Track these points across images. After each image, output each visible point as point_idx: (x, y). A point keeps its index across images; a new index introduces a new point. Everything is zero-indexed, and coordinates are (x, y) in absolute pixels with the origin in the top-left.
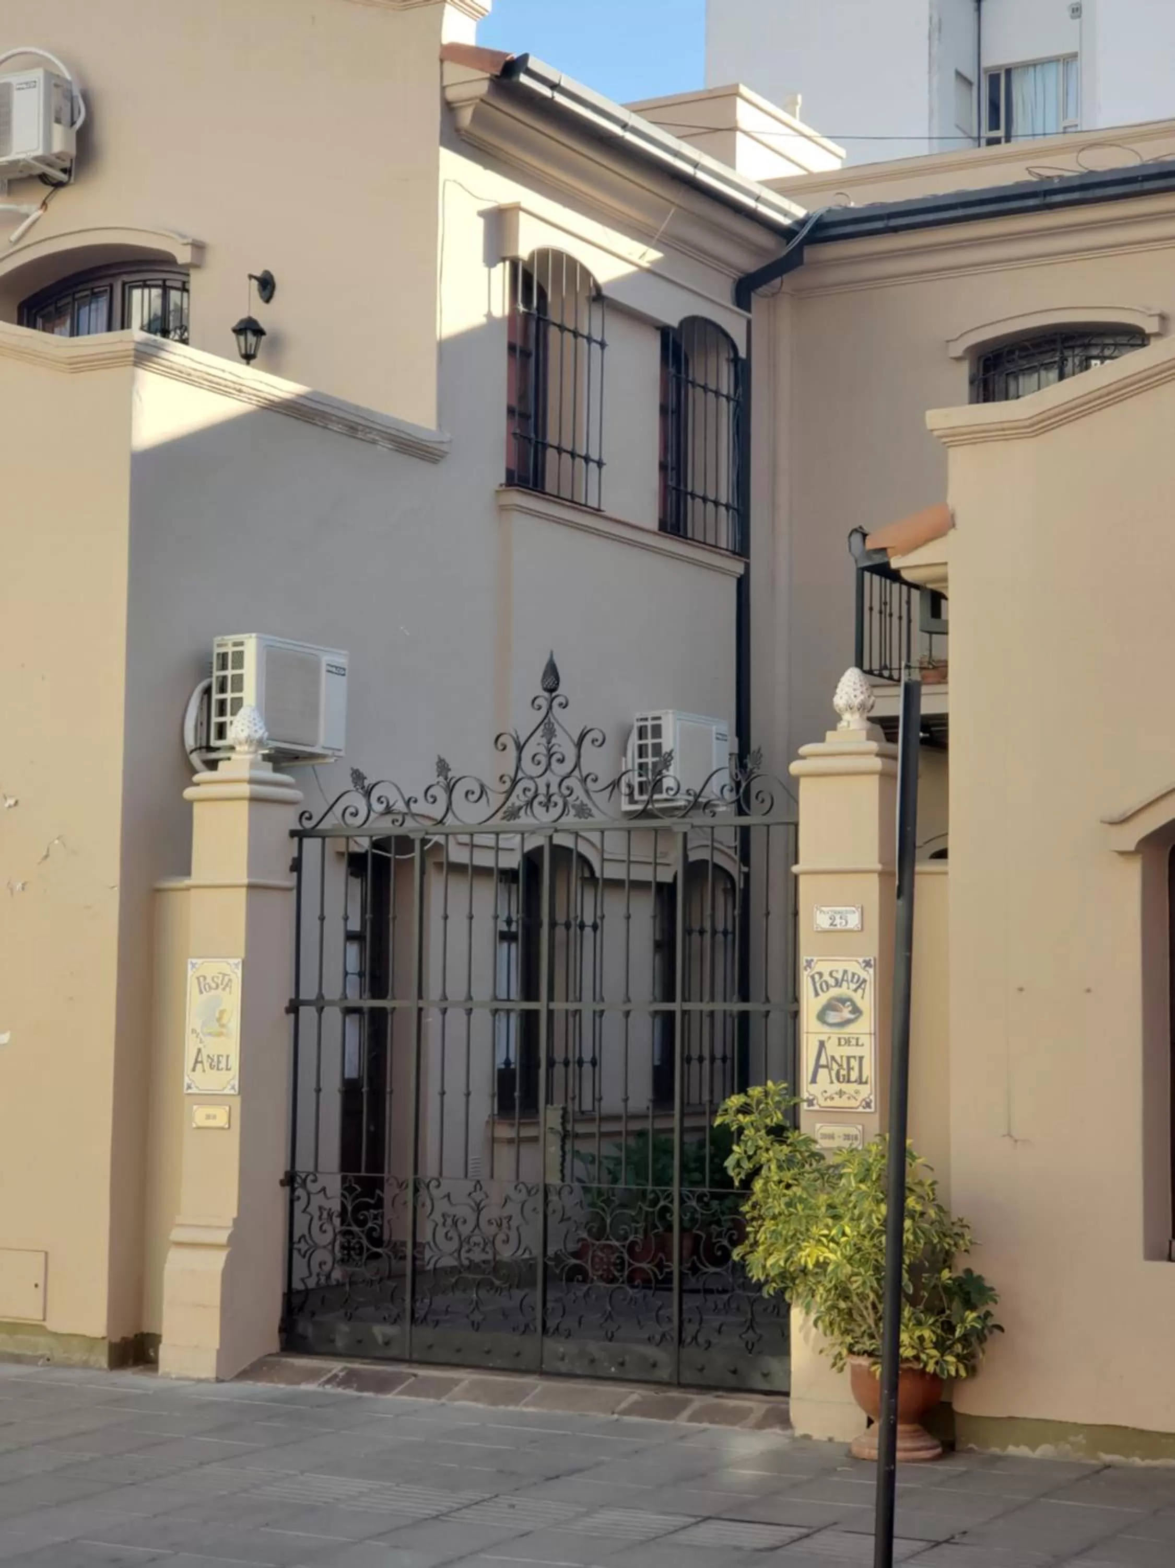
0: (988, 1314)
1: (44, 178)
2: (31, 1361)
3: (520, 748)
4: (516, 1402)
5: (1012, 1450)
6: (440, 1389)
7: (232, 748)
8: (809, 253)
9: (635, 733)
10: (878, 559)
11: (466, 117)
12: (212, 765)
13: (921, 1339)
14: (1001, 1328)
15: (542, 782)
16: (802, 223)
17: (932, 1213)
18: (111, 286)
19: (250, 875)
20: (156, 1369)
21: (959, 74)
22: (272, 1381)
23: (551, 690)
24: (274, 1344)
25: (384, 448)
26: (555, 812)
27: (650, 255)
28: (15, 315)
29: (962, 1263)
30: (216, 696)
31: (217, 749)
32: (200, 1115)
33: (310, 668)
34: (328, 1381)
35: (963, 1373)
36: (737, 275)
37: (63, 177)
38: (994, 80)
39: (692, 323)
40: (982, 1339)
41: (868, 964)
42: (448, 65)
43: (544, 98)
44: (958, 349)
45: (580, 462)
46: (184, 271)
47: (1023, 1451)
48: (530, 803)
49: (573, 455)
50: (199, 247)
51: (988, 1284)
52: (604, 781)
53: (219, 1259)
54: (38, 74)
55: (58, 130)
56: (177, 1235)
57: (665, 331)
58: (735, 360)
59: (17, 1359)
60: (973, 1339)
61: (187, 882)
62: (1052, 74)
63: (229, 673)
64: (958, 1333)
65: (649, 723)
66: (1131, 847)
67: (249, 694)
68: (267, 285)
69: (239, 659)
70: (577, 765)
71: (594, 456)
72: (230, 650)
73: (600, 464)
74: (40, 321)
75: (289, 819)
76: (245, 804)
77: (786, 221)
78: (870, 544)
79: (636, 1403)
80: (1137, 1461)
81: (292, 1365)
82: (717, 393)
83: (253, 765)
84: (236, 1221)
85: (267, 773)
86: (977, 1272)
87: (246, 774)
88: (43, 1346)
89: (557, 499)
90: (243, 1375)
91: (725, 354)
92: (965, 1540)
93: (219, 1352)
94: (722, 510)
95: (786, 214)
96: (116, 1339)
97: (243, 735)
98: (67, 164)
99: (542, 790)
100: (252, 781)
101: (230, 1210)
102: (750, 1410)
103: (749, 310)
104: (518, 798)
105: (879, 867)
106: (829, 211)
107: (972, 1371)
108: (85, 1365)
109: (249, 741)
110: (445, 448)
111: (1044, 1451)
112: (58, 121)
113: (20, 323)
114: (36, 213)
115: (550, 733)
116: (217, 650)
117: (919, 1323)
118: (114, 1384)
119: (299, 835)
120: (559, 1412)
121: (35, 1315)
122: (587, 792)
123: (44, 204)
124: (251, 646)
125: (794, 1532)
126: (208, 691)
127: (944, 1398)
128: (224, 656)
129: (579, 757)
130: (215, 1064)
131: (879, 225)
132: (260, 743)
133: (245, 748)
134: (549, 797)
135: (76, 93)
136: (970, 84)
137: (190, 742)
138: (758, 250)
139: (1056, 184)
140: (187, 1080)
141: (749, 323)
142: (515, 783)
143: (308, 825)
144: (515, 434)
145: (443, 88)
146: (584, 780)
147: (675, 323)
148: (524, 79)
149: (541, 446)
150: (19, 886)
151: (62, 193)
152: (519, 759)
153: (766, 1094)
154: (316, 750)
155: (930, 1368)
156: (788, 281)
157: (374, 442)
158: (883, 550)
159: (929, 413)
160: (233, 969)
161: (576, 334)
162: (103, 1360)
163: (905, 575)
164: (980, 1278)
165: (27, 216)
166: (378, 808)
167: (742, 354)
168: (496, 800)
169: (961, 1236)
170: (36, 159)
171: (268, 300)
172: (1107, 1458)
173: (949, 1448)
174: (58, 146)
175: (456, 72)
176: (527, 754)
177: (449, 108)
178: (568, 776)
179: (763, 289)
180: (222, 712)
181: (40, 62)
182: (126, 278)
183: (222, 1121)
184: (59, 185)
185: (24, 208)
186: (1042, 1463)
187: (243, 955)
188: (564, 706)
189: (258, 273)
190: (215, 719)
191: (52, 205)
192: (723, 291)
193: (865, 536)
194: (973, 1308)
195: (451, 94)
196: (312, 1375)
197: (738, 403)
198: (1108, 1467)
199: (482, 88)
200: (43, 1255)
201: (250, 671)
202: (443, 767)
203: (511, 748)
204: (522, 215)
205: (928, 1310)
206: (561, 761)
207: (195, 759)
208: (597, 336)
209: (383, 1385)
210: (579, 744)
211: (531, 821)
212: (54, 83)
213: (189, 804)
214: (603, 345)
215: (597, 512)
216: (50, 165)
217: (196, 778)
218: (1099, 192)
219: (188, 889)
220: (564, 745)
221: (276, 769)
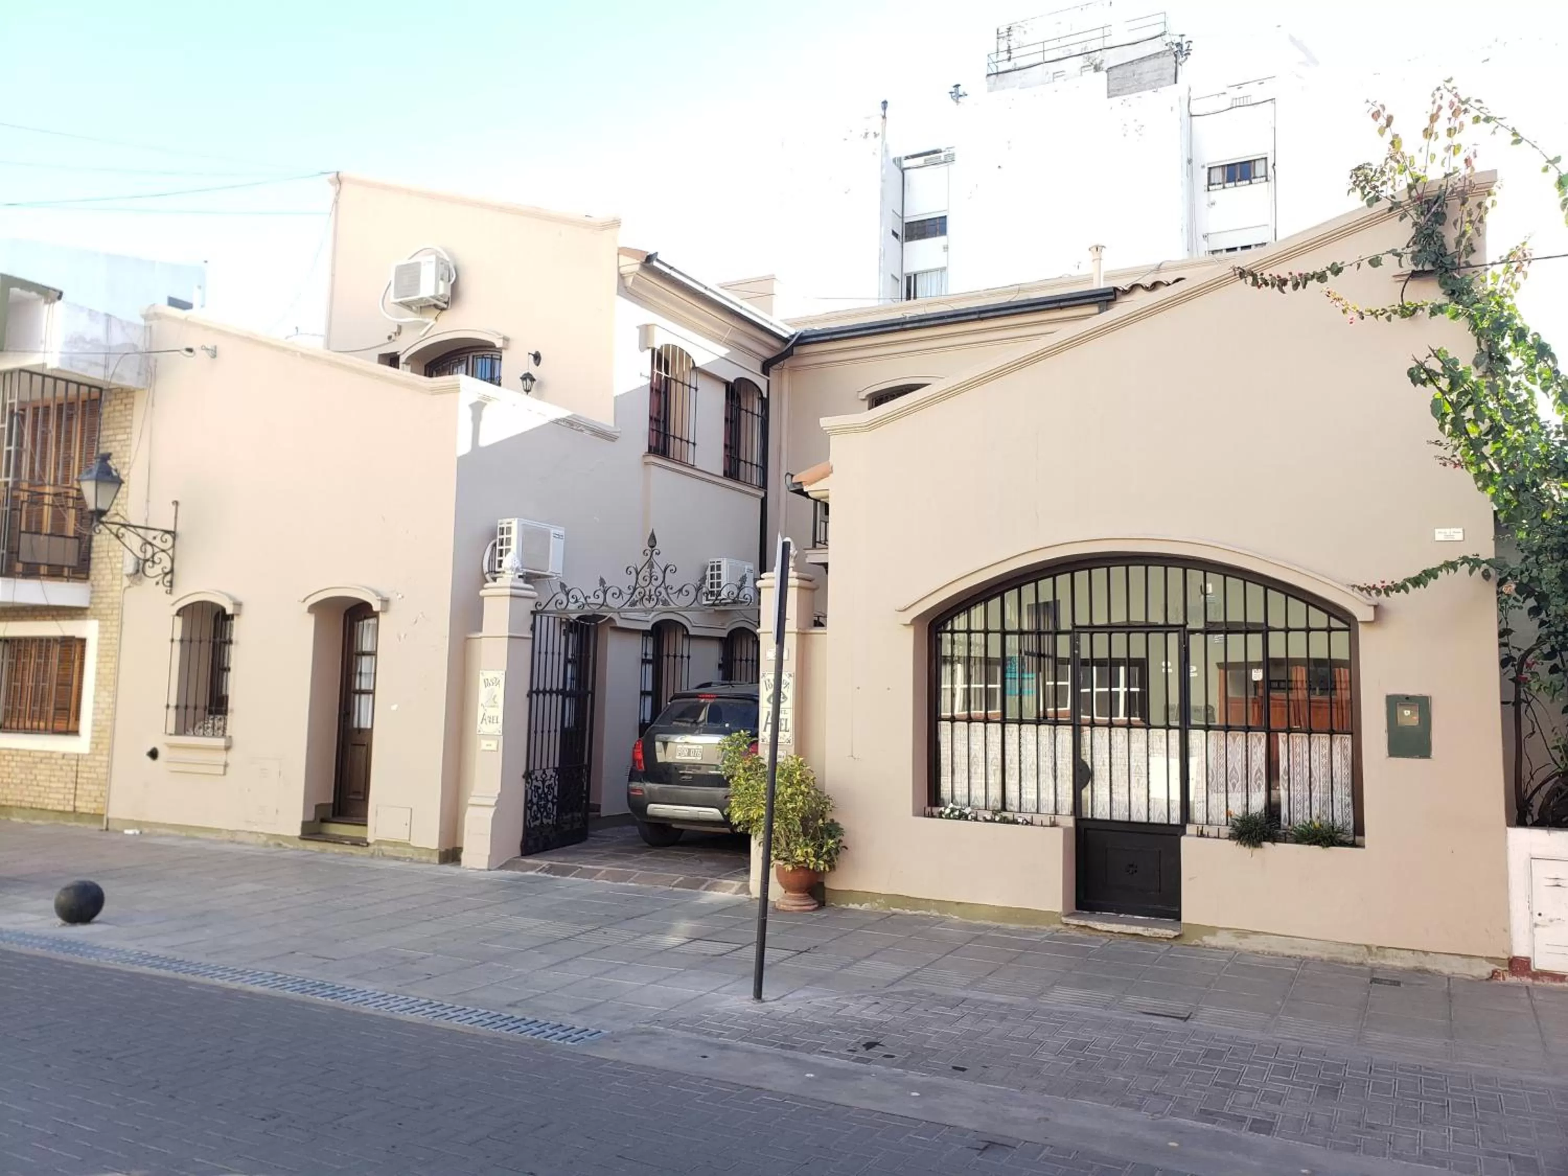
0: (840, 841)
1: (436, 306)
2: (404, 860)
3: (638, 574)
4: (625, 881)
5: (851, 906)
6: (592, 874)
7: (504, 572)
8: (796, 350)
9: (709, 569)
10: (798, 487)
11: (629, 281)
12: (495, 579)
13: (807, 852)
14: (846, 848)
15: (647, 589)
16: (793, 336)
17: (812, 792)
18: (468, 358)
19: (509, 631)
20: (460, 864)
21: (893, 276)
22: (514, 870)
23: (652, 547)
24: (518, 852)
25: (587, 433)
26: (653, 603)
27: (723, 351)
28: (423, 371)
29: (829, 816)
30: (498, 548)
31: (499, 572)
32: (484, 744)
33: (546, 535)
34: (540, 871)
35: (827, 869)
36: (763, 360)
37: (445, 306)
38: (909, 279)
39: (740, 381)
40: (837, 852)
41: (790, 675)
42: (621, 257)
43: (666, 274)
44: (863, 395)
45: (684, 443)
46: (499, 351)
47: (856, 906)
48: (642, 599)
49: (681, 440)
50: (506, 339)
51: (841, 826)
52: (675, 589)
53: (490, 812)
54: (433, 258)
55: (441, 283)
56: (472, 801)
57: (727, 384)
58: (762, 398)
59: (397, 859)
60: (832, 852)
61: (480, 635)
62: (935, 277)
63: (505, 536)
64: (825, 849)
65: (716, 564)
66: (909, 622)
67: (514, 546)
68: (537, 357)
69: (509, 530)
70: (663, 581)
71: (692, 440)
72: (505, 526)
73: (694, 444)
74: (435, 373)
75: (530, 605)
76: (508, 598)
77: (786, 335)
78: (794, 480)
79: (681, 881)
80: (908, 912)
81: (524, 863)
82: (752, 413)
83: (513, 580)
84: (499, 795)
85: (521, 583)
86: (836, 821)
87: (509, 585)
88: (409, 853)
89: (673, 460)
90: (501, 868)
91: (756, 396)
92: (816, 950)
93: (489, 857)
94: (755, 467)
95: (785, 331)
96: (443, 850)
97: (508, 567)
98: (446, 300)
99: (648, 593)
100: (512, 587)
101: (496, 788)
102: (733, 885)
103: (768, 375)
104: (636, 597)
105: (796, 630)
106: (806, 331)
107: (832, 867)
108: (428, 862)
109: (512, 569)
110: (618, 434)
111: (865, 906)
112: (442, 279)
113: (425, 375)
114: (432, 322)
115: (651, 567)
116: (499, 526)
117: (807, 845)
118: (439, 872)
119: (534, 613)
120: (644, 886)
121: (404, 837)
122: (668, 594)
123: (436, 318)
124: (515, 524)
125: (735, 946)
126: (495, 545)
127: (820, 880)
128: (502, 529)
129: (664, 577)
130: (492, 720)
131: (828, 337)
132: (517, 570)
133: (510, 572)
134: (650, 596)
135: (451, 266)
136: (898, 280)
137: (486, 569)
138: (772, 348)
139: (908, 320)
140: (478, 728)
141: (768, 381)
142: (635, 589)
143: (539, 608)
144: (653, 430)
145: (619, 268)
146: (666, 588)
147: (732, 381)
148: (655, 264)
149: (666, 436)
150: (402, 636)
151: (444, 313)
152: (637, 579)
153: (740, 735)
154: (547, 573)
155: (811, 867)
156: (787, 363)
157: (582, 431)
158: (800, 483)
159: (821, 420)
160: (501, 676)
161: (683, 384)
162: (436, 859)
163: (810, 494)
164: (838, 824)
165: (427, 324)
166: (573, 600)
167: (765, 396)
168: (626, 597)
169: (828, 803)
170: (432, 297)
171: (538, 365)
172: (894, 910)
173: (822, 904)
174: (441, 291)
175: (624, 260)
176: (640, 577)
177: (621, 277)
178: (660, 586)
179: (776, 366)
180: (501, 555)
181: (436, 253)
182: (474, 354)
183: (494, 747)
184: (443, 309)
185: (427, 320)
186: (864, 913)
187: (505, 669)
188: (658, 554)
189: (534, 353)
190: (498, 558)
191: (439, 319)
192: (757, 367)
193: (792, 476)
194: (833, 837)
195: (622, 270)
196: (533, 867)
197: (762, 418)
198: (894, 914)
199: (637, 268)
200: (409, 811)
201: (514, 536)
202: (602, 582)
203: (634, 573)
204: (656, 328)
205: (813, 839)
206: (656, 579)
207: (488, 577)
208: (694, 385)
209: (565, 872)
210: (665, 572)
211: (642, 607)
212: (440, 261)
213: (482, 598)
214: (696, 389)
215: (692, 467)
216: (438, 300)
217: (486, 585)
218: (927, 323)
219: (481, 638)
220: (657, 572)
221: (526, 582)
